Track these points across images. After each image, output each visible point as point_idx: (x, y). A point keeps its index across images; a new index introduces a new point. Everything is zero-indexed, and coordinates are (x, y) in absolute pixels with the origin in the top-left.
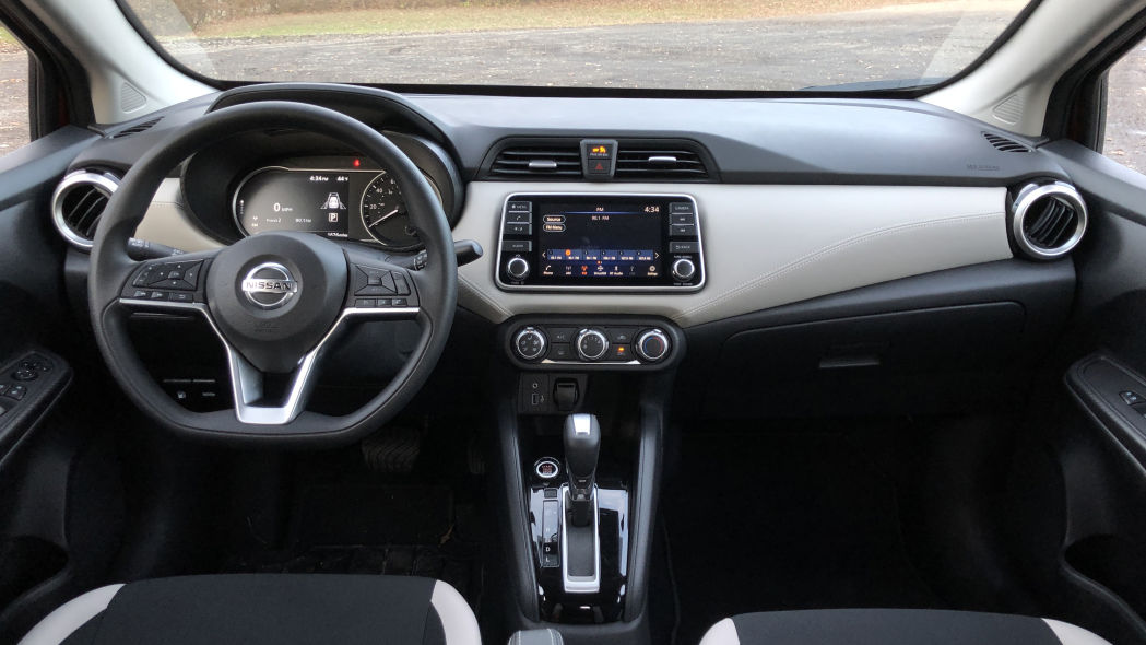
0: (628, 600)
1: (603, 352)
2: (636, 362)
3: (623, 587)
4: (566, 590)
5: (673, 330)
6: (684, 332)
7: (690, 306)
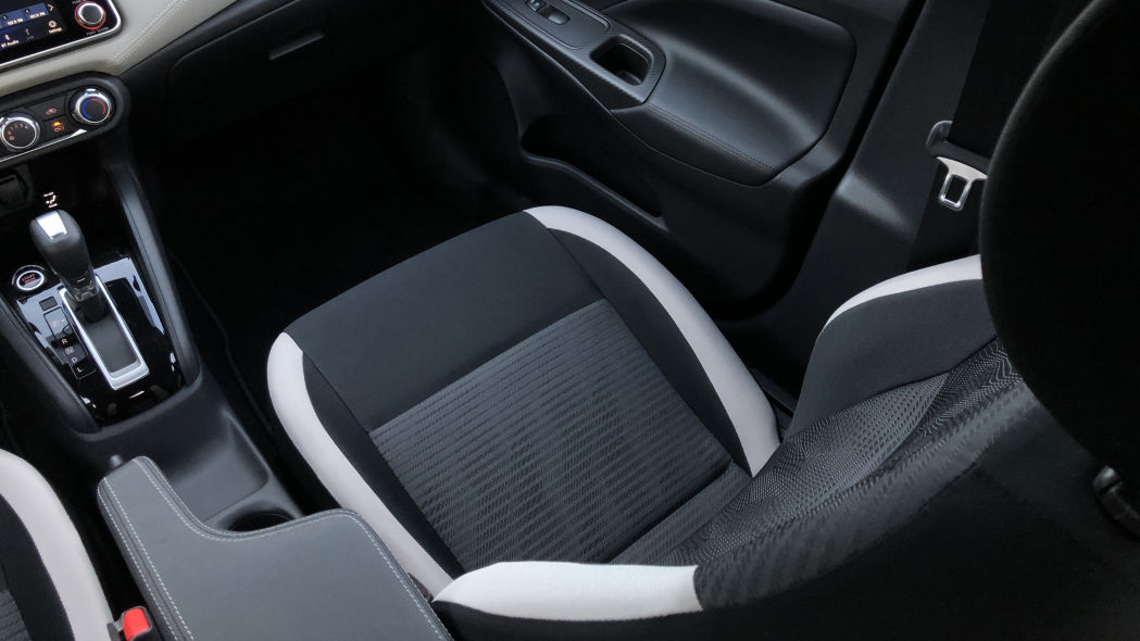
0: (182, 365)
1: (36, 136)
2: (81, 131)
3: (172, 355)
4: (115, 388)
5: (107, 82)
6: (122, 80)
7: (117, 52)
